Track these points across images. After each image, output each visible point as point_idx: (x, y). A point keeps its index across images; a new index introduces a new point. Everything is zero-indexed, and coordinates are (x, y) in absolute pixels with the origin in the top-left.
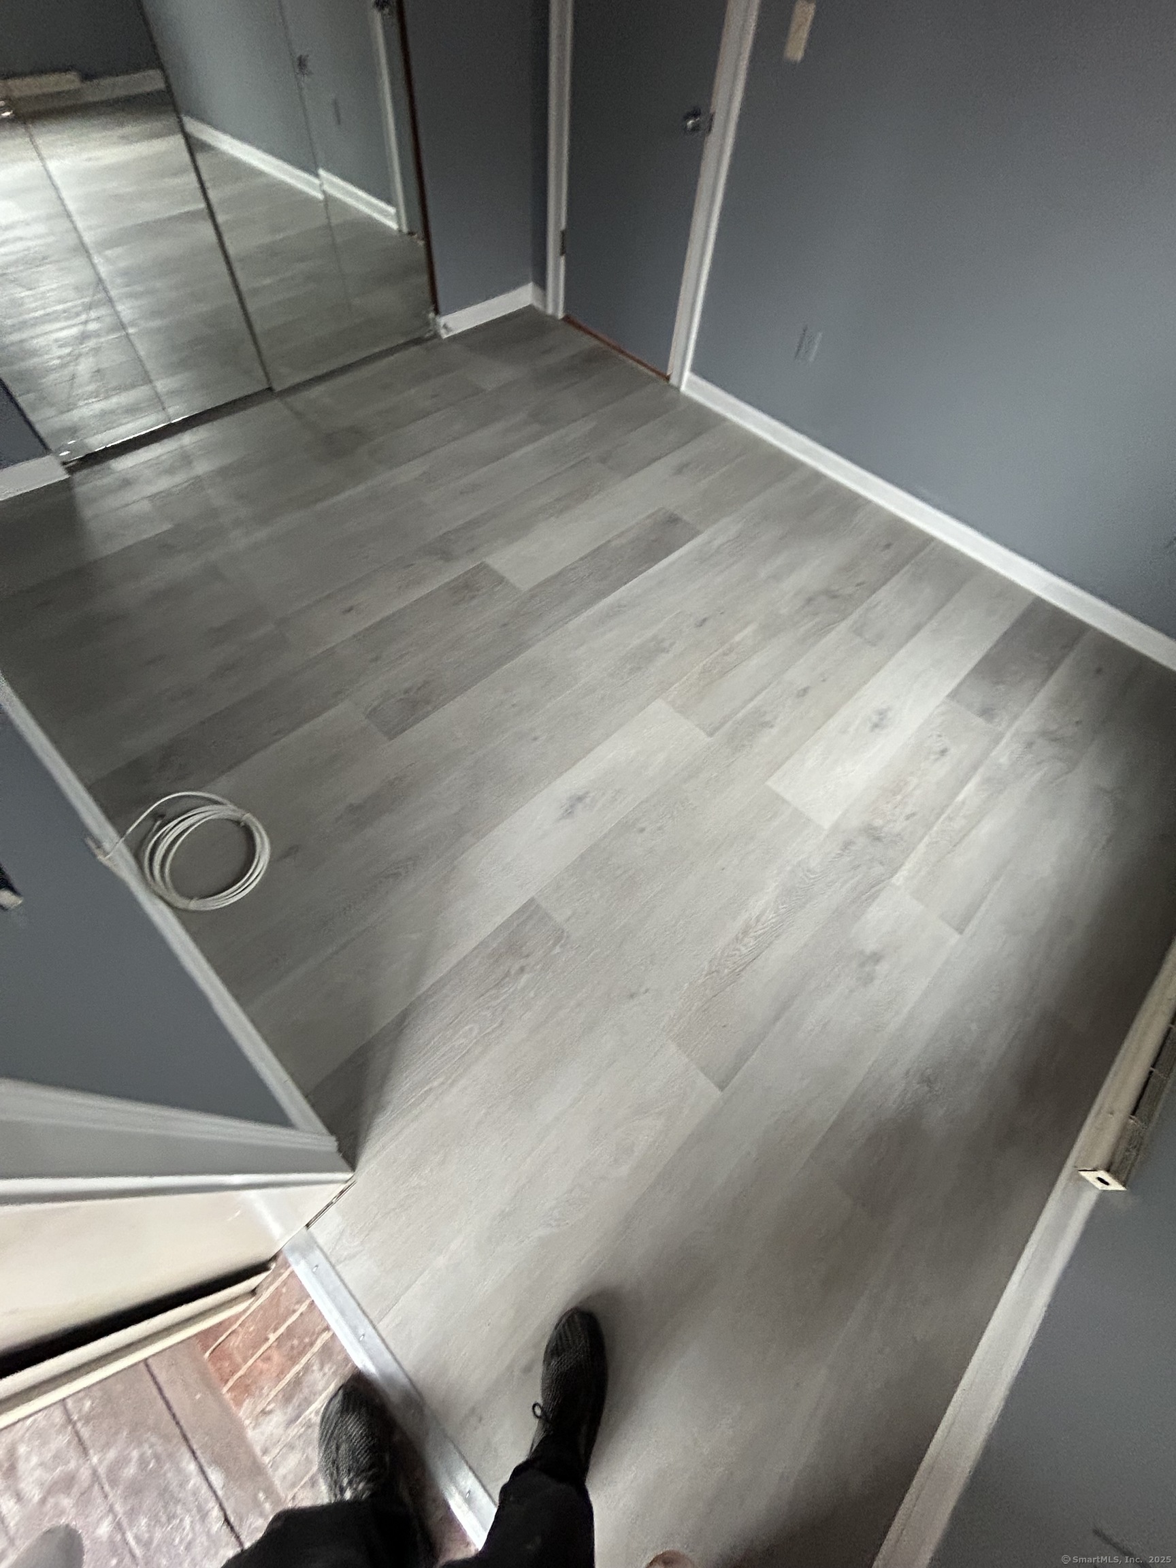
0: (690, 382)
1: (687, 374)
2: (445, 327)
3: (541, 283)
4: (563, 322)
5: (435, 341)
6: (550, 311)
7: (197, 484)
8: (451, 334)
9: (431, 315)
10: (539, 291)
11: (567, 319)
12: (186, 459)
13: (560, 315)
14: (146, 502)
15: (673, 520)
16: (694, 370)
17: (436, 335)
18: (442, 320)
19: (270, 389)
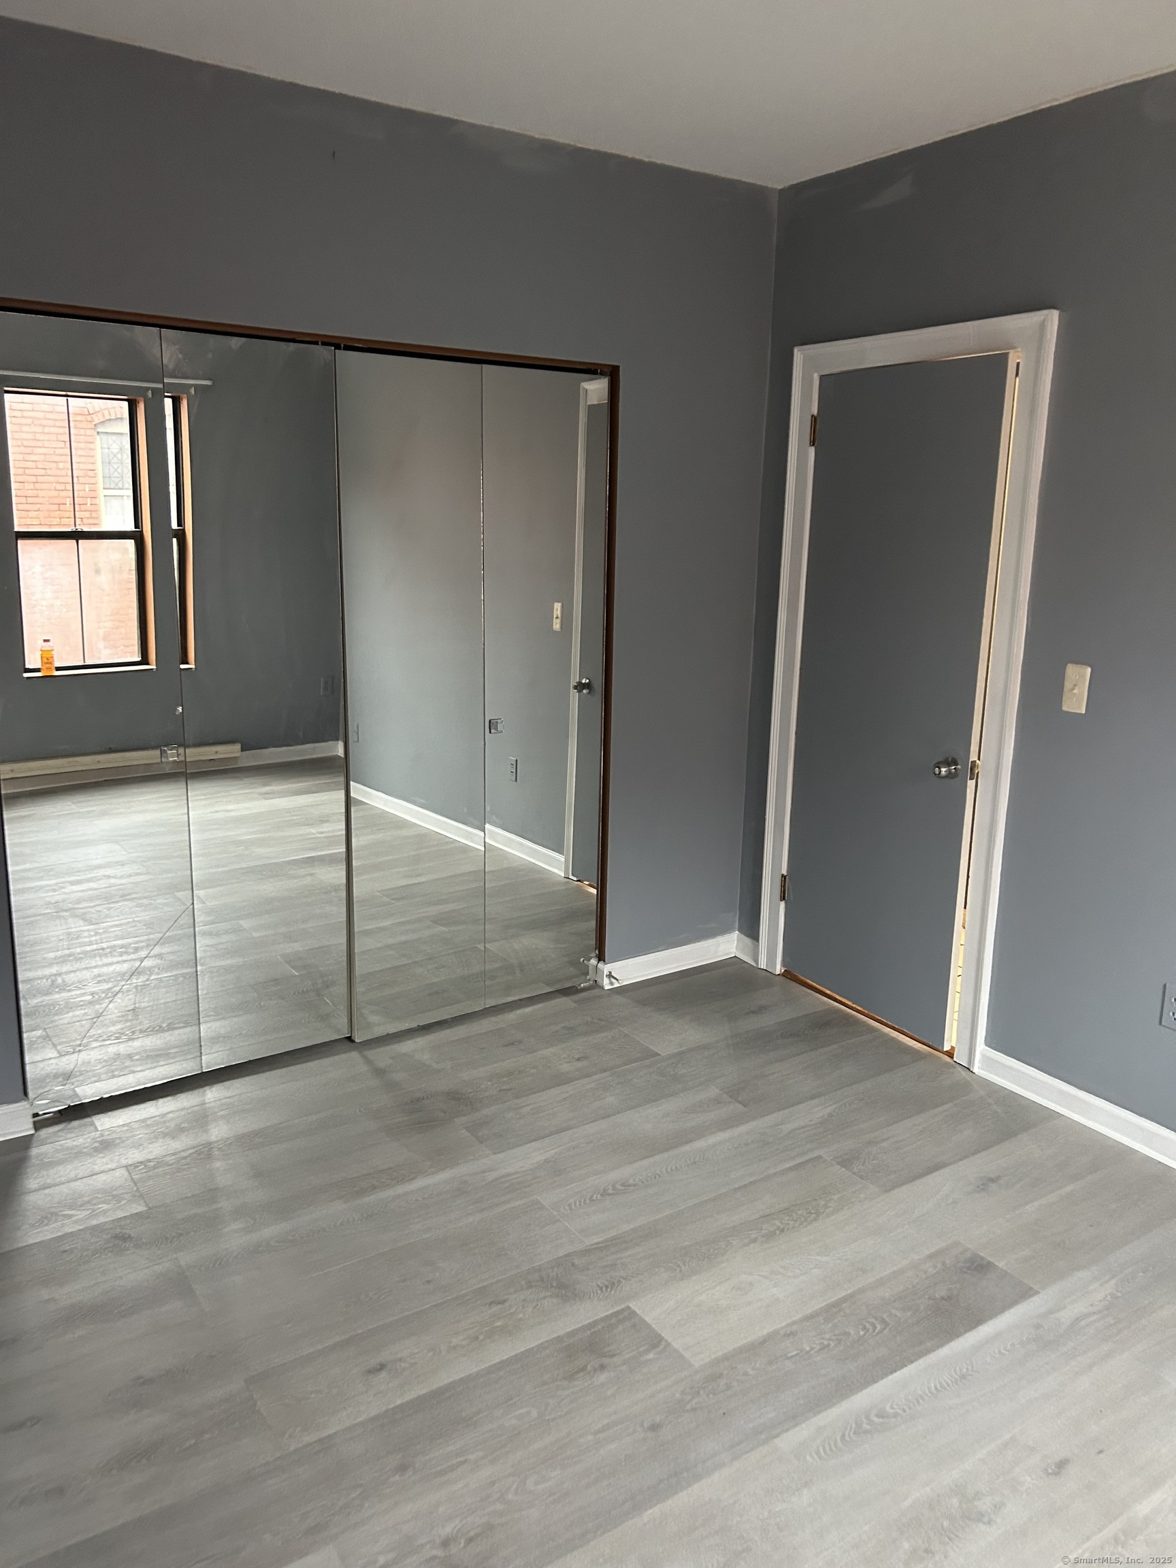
0: (986, 1059)
1: (981, 1047)
2: (610, 976)
3: (751, 929)
4: (782, 978)
5: (595, 992)
6: (763, 965)
7: (205, 1153)
8: (616, 985)
9: (594, 962)
10: (748, 941)
11: (787, 974)
12: (201, 1119)
13: (779, 969)
14: (123, 1172)
15: (978, 1266)
16: (990, 1042)
17: (596, 985)
18: (606, 968)
19: (350, 1039)
